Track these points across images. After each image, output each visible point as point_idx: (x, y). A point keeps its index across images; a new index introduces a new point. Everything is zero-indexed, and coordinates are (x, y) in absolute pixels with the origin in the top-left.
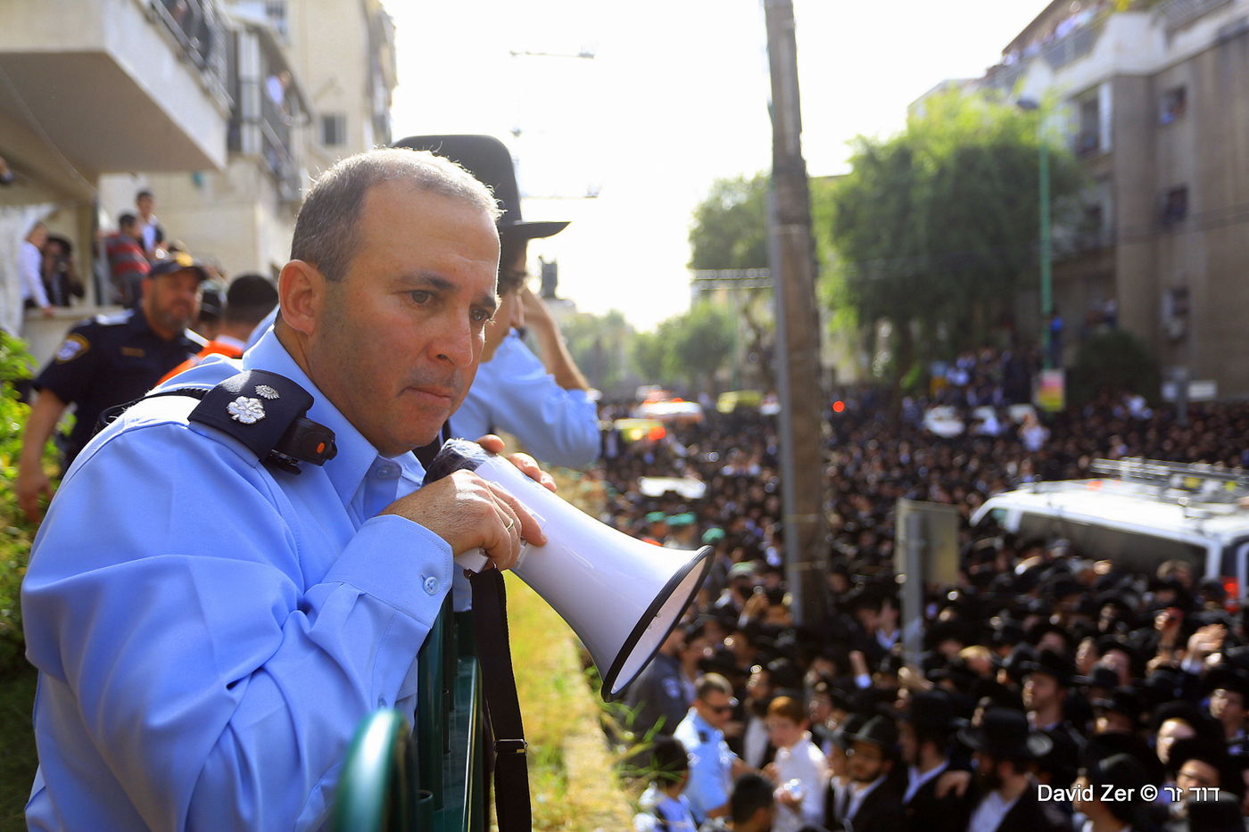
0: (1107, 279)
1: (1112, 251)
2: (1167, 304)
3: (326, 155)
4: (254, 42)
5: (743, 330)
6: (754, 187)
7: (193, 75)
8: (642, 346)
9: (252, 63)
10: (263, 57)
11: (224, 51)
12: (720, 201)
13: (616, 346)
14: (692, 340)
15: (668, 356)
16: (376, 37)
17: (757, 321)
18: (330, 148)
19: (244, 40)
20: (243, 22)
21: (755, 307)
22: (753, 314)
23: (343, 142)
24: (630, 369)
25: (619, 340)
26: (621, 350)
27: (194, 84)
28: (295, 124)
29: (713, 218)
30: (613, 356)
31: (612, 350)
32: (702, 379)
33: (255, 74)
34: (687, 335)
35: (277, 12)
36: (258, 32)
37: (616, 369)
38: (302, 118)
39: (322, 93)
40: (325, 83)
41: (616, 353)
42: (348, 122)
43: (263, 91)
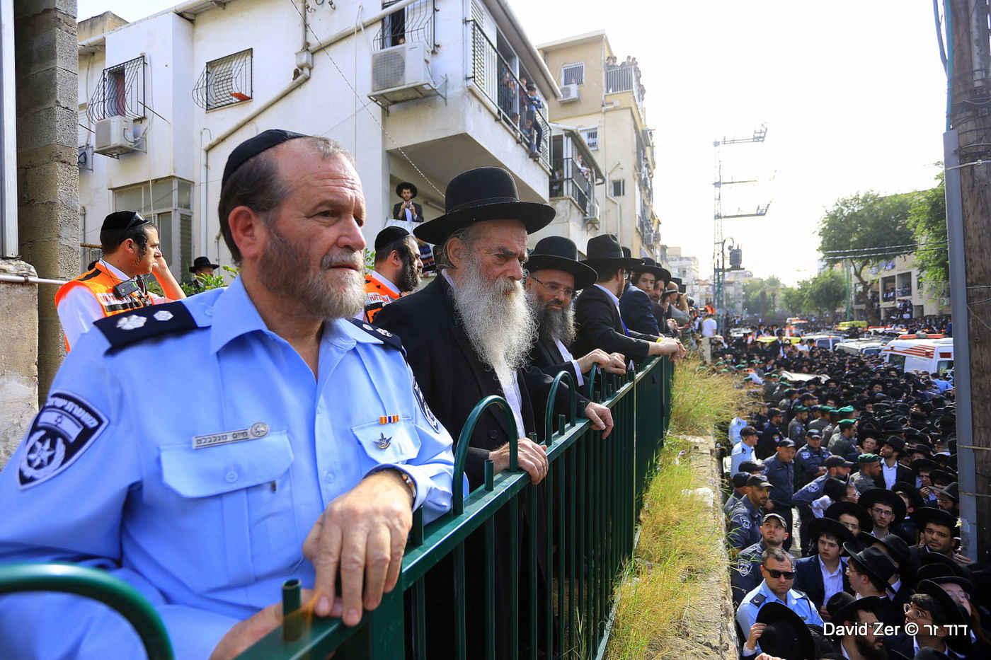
3: (615, 201)
4: (570, 139)
5: (855, 285)
6: (865, 200)
7: (527, 151)
8: (789, 295)
9: (568, 150)
10: (574, 147)
11: (548, 141)
12: (842, 210)
13: (774, 295)
14: (821, 291)
15: (806, 300)
16: (643, 141)
17: (865, 280)
18: (617, 197)
19: (565, 139)
20: (564, 130)
21: (863, 271)
22: (862, 275)
23: (623, 194)
24: (781, 307)
25: (776, 292)
26: (777, 297)
27: (528, 156)
28: (596, 183)
29: (837, 222)
30: (772, 301)
31: (772, 298)
32: (827, 314)
33: (570, 156)
34: (817, 289)
35: (593, 135)
36: (572, 135)
37: (774, 307)
38: (600, 181)
39: (613, 170)
40: (614, 166)
41: (774, 299)
42: (626, 183)
43: (573, 163)
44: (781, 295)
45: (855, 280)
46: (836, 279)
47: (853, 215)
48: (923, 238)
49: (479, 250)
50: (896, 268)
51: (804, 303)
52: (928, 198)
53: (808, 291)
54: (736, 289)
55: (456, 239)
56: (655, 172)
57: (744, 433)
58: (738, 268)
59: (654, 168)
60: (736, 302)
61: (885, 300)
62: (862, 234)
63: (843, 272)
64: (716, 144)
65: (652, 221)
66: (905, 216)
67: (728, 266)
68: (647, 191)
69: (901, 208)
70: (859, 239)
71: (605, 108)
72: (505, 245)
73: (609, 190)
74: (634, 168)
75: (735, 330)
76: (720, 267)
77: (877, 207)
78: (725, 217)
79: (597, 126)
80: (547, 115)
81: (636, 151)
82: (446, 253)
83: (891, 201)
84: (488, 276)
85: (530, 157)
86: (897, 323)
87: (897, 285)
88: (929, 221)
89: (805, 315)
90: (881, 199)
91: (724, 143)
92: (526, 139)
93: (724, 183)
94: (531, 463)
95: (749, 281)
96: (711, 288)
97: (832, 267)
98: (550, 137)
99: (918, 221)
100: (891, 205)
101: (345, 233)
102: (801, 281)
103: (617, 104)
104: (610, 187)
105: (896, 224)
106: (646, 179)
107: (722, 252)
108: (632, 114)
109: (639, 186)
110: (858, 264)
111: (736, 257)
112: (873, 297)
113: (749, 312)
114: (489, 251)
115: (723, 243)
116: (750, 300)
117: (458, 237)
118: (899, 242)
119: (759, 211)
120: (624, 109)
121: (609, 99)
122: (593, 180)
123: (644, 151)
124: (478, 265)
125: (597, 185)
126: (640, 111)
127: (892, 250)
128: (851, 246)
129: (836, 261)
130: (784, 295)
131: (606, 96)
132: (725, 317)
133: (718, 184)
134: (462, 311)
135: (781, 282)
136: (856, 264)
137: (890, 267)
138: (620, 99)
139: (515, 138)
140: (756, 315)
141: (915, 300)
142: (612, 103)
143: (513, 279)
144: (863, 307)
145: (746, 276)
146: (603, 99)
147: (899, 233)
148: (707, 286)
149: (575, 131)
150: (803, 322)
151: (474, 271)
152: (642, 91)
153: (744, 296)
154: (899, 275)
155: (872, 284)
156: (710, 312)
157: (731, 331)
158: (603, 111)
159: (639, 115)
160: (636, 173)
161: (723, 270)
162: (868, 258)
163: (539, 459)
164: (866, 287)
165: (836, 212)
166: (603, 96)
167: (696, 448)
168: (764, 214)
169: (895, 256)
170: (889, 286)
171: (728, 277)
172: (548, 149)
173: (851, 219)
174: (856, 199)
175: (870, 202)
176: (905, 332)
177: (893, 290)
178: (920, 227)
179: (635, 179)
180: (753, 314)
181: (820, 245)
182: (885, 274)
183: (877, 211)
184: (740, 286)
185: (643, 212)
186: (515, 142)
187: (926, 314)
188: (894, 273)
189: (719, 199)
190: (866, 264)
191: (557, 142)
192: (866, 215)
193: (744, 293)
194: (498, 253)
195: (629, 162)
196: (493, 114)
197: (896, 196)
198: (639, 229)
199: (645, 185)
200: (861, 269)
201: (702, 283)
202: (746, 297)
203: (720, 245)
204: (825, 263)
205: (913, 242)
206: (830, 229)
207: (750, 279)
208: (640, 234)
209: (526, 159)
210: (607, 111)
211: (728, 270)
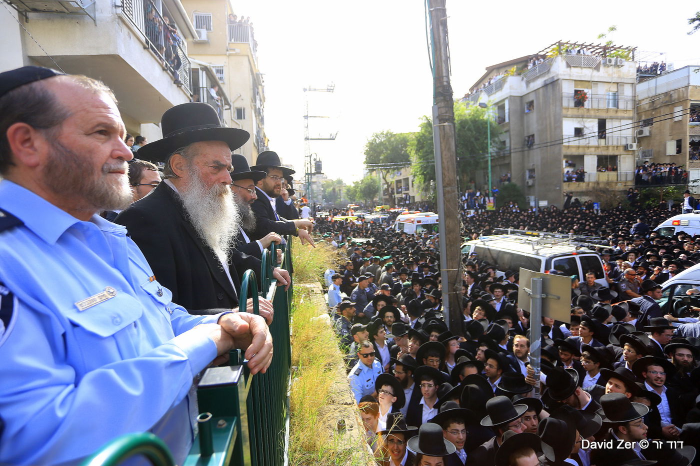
0: (508, 165)
1: (510, 156)
2: (527, 174)
3: (238, 123)
4: (204, 72)
5: (383, 184)
6: (387, 135)
7: (171, 78)
8: (349, 190)
9: (203, 81)
10: (208, 79)
11: (188, 72)
12: (376, 140)
13: (340, 190)
14: (366, 188)
15: (358, 194)
16: (257, 81)
17: (388, 181)
18: (240, 120)
19: (200, 72)
20: (200, 65)
21: (387, 176)
22: (386, 179)
23: (244, 118)
24: (344, 198)
25: (341, 188)
26: (342, 192)
27: (173, 82)
28: (224, 108)
29: (373, 146)
30: (339, 194)
31: (339, 192)
32: (369, 201)
33: (205, 86)
34: (363, 187)
35: (220, 71)
36: (206, 69)
37: (340, 198)
38: (227, 107)
39: (236, 100)
40: (237, 97)
41: (340, 193)
42: (245, 111)
43: (208, 92)
44: (344, 191)
45: (383, 181)
46: (374, 181)
47: (381, 143)
48: (414, 158)
49: (198, 163)
50: (402, 176)
51: (357, 195)
52: (416, 137)
53: (359, 188)
54: (318, 187)
55: (178, 155)
56: (265, 104)
57: (334, 278)
58: (320, 173)
59: (265, 101)
60: (318, 195)
61: (398, 193)
62: (386, 155)
63: (376, 177)
64: (305, 90)
65: (264, 139)
66: (406, 146)
67: (313, 171)
68: (260, 118)
69: (404, 141)
70: (385, 157)
71: (228, 52)
72: (217, 159)
73: (234, 114)
74: (251, 100)
75: (319, 213)
76: (309, 172)
77: (392, 139)
78: (311, 139)
79: (223, 65)
80: (187, 51)
81: (252, 87)
82: (170, 167)
83: (399, 137)
84: (207, 183)
85: (174, 83)
86: (403, 206)
87: (403, 184)
88: (417, 150)
89: (357, 203)
90: (395, 135)
91: (310, 90)
92: (171, 68)
93: (310, 117)
94: (268, 312)
95: (325, 181)
96: (302, 186)
97: (371, 173)
98: (189, 69)
99: (412, 149)
100: (399, 139)
101: (117, 148)
102: (355, 182)
103: (237, 51)
104: (234, 112)
105: (402, 150)
106: (259, 109)
107: (310, 162)
108: (249, 60)
109: (255, 113)
110: (384, 172)
111: (318, 166)
112: (392, 191)
113: (326, 201)
114: (206, 164)
115: (311, 156)
116: (326, 194)
117: (179, 154)
118: (404, 160)
119: (331, 137)
120: (243, 55)
121: (232, 46)
122: (223, 106)
123: (258, 89)
124: (199, 174)
125: (226, 109)
126: (254, 59)
127: (401, 165)
128: (381, 161)
129: (373, 170)
130: (346, 190)
131: (229, 43)
132: (313, 205)
133: (306, 117)
134: (188, 210)
135: (344, 182)
136: (383, 172)
137: (399, 174)
138: (239, 48)
139: (161, 66)
140: (330, 203)
141: (411, 193)
142: (234, 50)
143: (225, 183)
144: (387, 197)
145: (323, 178)
146: (227, 45)
147: (403, 155)
148: (300, 185)
149: (208, 67)
150: (357, 207)
151: (195, 179)
152: (255, 44)
153: (323, 191)
154: (404, 179)
155: (391, 184)
156: (305, 202)
157: (317, 214)
158: (227, 54)
159: (254, 62)
160: (252, 104)
161: (311, 174)
162: (389, 169)
163: (270, 308)
164: (389, 186)
165: (373, 140)
166: (227, 43)
167: (313, 291)
168: (334, 139)
169: (401, 168)
170: (399, 184)
171: (314, 179)
172: (188, 78)
173: (380, 146)
174: (382, 134)
175: (389, 136)
176: (407, 211)
177: (401, 187)
178: (413, 152)
179: (252, 108)
180: (328, 202)
181: (365, 160)
182: (397, 178)
183: (393, 142)
184: (320, 185)
185: (258, 132)
186: (161, 69)
187: (416, 201)
188: (401, 178)
189: (307, 127)
190: (388, 172)
191: (194, 73)
192: (387, 143)
193: (322, 189)
194: (213, 165)
195: (247, 96)
196: (141, 43)
197: (401, 134)
198: (256, 145)
199: (258, 112)
200: (386, 175)
201: (298, 182)
202: (324, 191)
203: (309, 157)
204: (368, 171)
205: (409, 161)
206: (370, 151)
207: (326, 180)
208: (256, 148)
209: (171, 84)
210: (230, 55)
211: (314, 174)
